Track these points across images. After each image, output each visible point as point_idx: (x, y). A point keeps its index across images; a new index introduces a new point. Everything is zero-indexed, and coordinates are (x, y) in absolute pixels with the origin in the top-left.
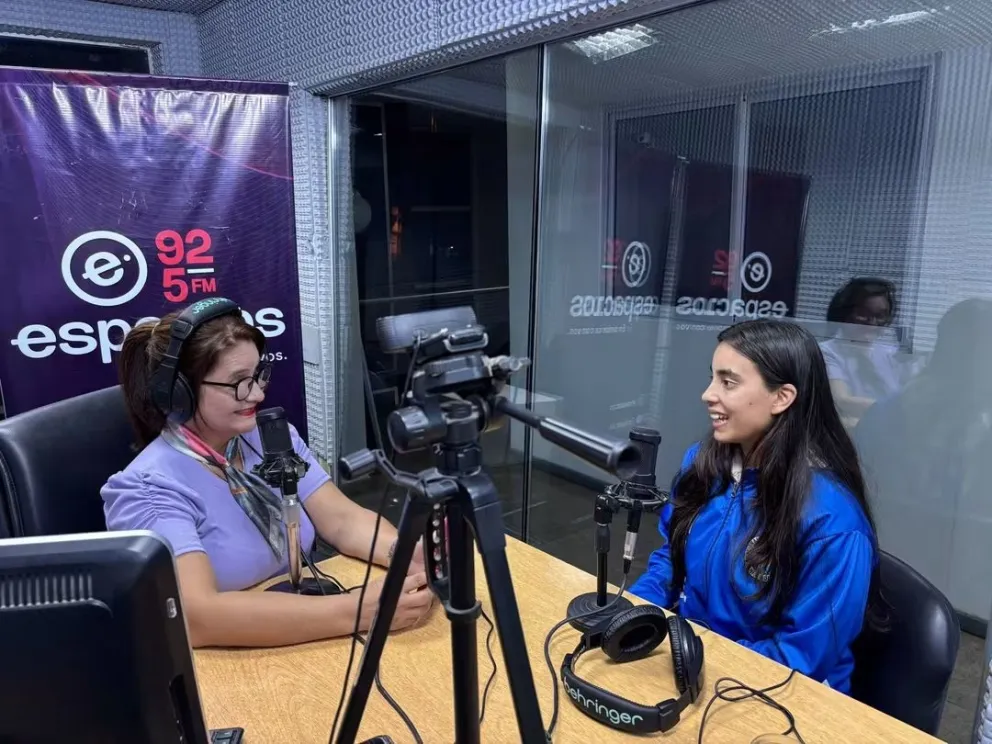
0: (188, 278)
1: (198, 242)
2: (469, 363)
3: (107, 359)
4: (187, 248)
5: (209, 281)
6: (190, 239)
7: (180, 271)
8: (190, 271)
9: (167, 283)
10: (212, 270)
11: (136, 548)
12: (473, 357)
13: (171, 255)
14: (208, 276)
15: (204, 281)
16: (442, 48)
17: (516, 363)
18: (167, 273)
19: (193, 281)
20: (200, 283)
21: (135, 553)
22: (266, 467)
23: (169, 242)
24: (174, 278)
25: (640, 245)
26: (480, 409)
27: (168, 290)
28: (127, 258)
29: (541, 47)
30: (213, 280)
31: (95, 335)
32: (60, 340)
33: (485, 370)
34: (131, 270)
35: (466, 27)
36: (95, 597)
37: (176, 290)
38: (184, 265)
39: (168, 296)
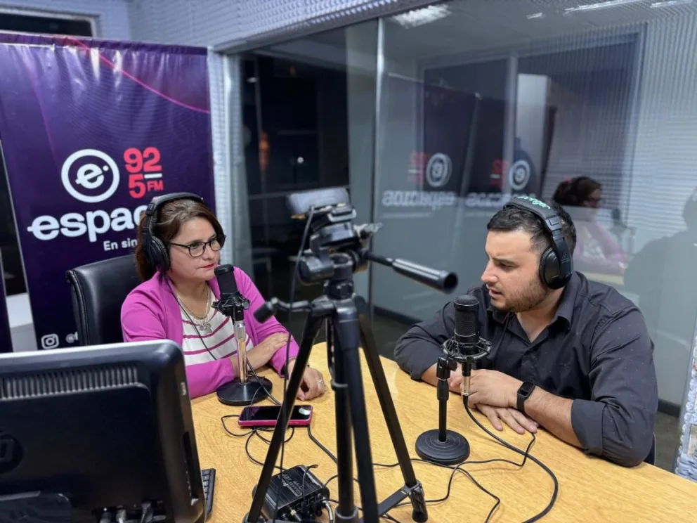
0: (145, 181)
1: (152, 156)
2: (346, 227)
3: (93, 238)
4: (145, 160)
5: (158, 183)
6: (146, 155)
7: (140, 177)
8: (147, 176)
9: (132, 185)
10: (159, 175)
11: (162, 350)
12: (348, 224)
13: (134, 165)
14: (158, 179)
15: (155, 183)
16: (307, 20)
17: (374, 228)
18: (132, 178)
19: (149, 183)
20: (153, 184)
21: (161, 354)
22: (223, 303)
23: (133, 157)
24: (136, 181)
25: (442, 156)
26: (353, 259)
27: (132, 189)
28: (106, 168)
29: (377, 19)
30: (161, 182)
31: (85, 222)
32: (61, 227)
33: (355, 233)
34: (108, 176)
35: (325, 5)
36: (140, 381)
37: (137, 190)
38: (143, 172)
39: (133, 193)
